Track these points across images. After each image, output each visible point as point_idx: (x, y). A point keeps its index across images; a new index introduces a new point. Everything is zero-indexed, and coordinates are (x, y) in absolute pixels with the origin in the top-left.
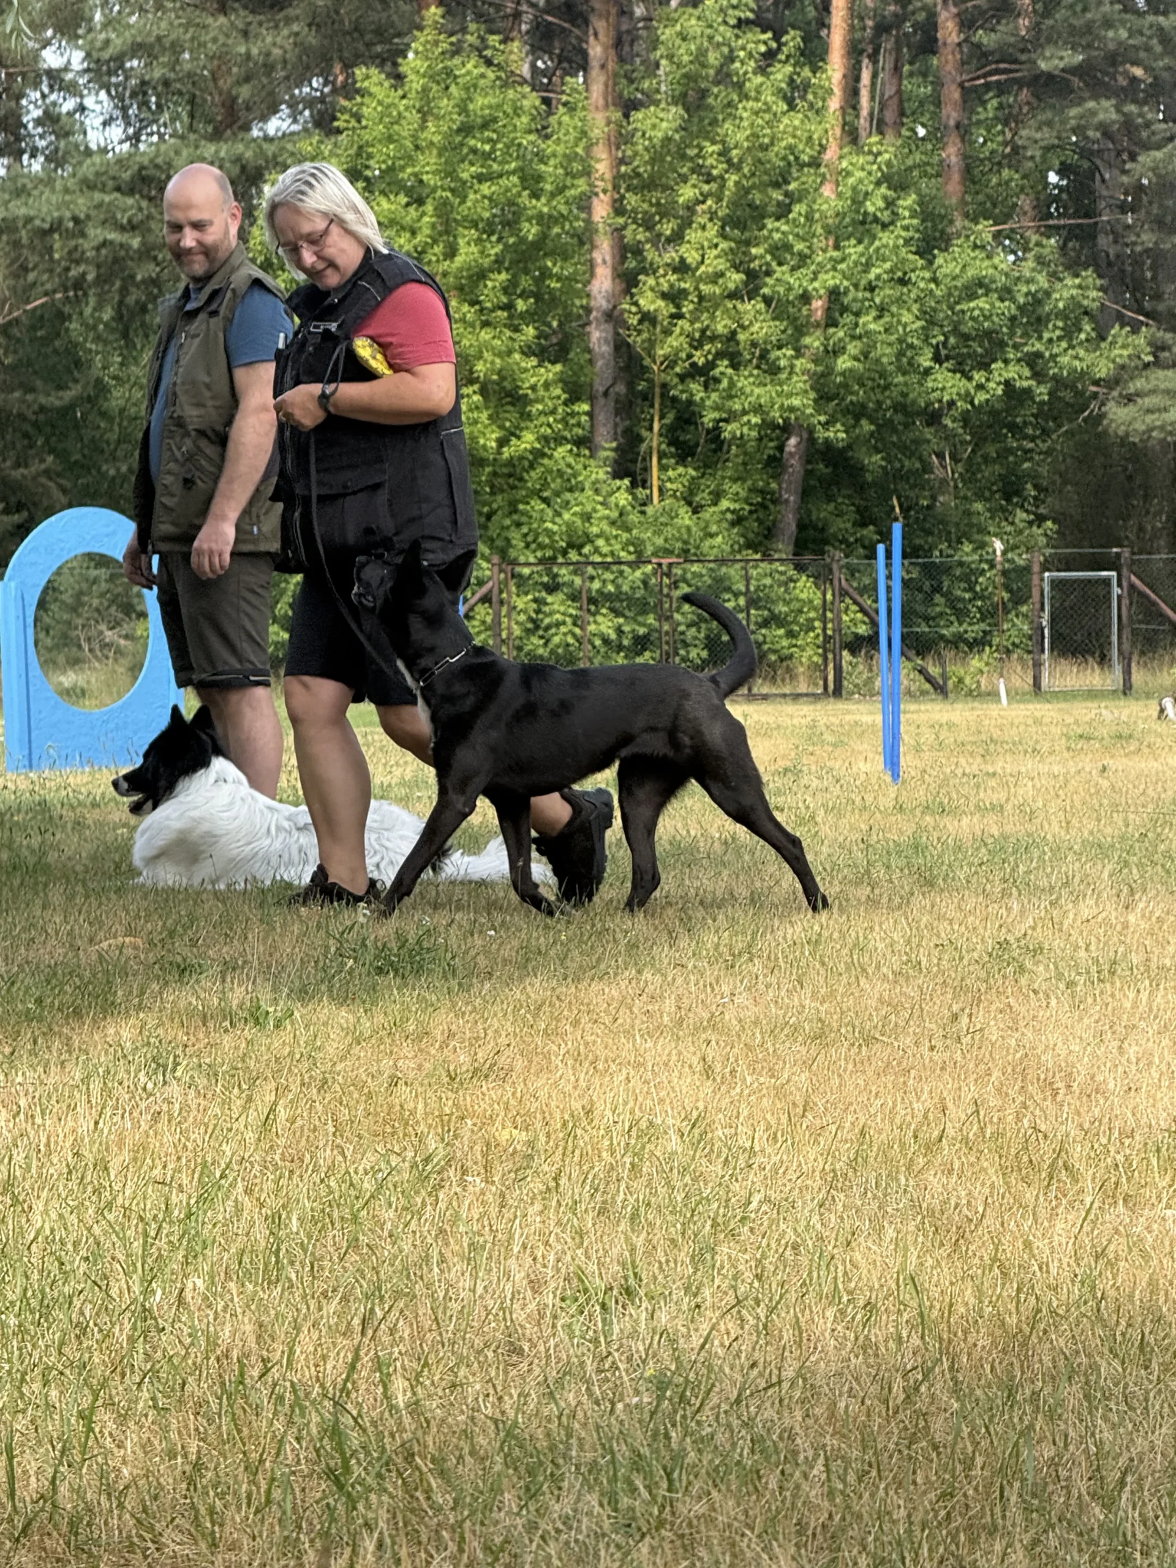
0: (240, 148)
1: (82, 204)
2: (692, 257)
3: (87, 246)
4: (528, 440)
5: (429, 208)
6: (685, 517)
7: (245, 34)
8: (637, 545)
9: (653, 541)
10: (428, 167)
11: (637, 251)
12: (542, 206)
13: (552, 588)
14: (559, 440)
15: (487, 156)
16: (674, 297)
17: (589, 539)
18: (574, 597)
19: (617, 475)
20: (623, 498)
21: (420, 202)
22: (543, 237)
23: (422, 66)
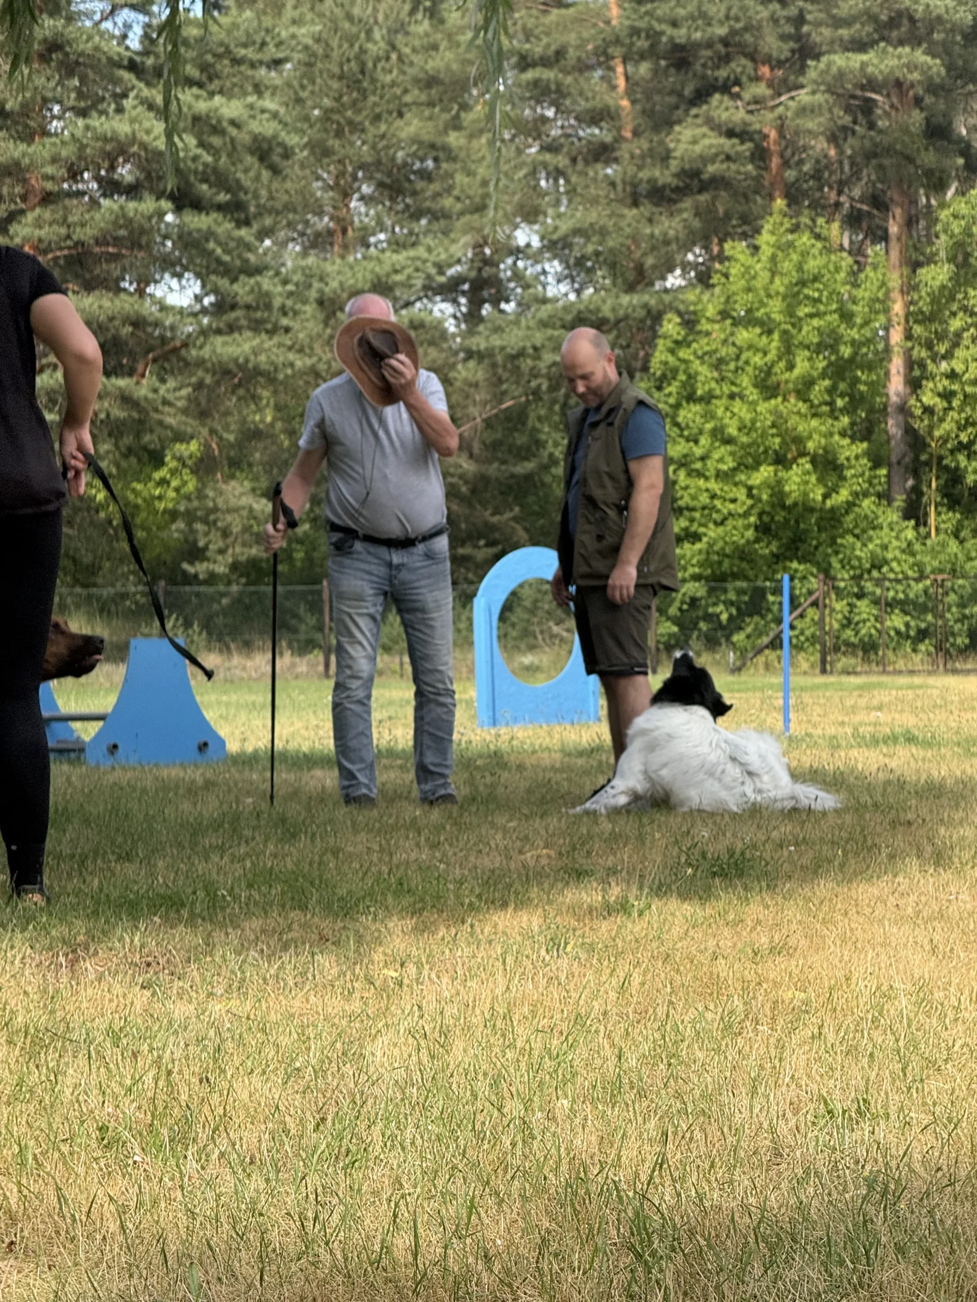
0: (646, 297)
1: (539, 337)
2: (959, 367)
3: (542, 365)
4: (843, 495)
5: (776, 336)
6: (953, 546)
7: (650, 220)
8: (920, 568)
9: (931, 563)
10: (775, 309)
11: (922, 365)
12: (854, 334)
13: (860, 596)
14: (866, 494)
15: (818, 301)
16: (947, 396)
17: (886, 562)
18: (876, 602)
19: (907, 517)
20: (910, 534)
21: (770, 332)
22: (855, 354)
23: (772, 239)
